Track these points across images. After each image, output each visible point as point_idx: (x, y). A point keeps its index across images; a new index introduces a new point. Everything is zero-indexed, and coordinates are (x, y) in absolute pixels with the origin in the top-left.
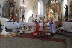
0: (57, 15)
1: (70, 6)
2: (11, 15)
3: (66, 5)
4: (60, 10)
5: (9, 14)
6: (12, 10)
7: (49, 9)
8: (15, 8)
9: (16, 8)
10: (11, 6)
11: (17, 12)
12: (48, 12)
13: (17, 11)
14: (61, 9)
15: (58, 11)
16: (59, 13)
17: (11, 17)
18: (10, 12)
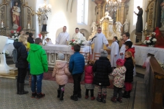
0: (119, 25)
1: (147, 11)
2: (16, 26)
3: (139, 7)
4: (127, 14)
5: (12, 23)
6: (17, 14)
7: (102, 11)
8: (25, 9)
9: (29, 10)
10: (15, 5)
11: (29, 19)
12: (101, 18)
13: (29, 16)
14: (127, 11)
15: (122, 16)
16: (124, 21)
17: (17, 30)
18: (14, 19)
